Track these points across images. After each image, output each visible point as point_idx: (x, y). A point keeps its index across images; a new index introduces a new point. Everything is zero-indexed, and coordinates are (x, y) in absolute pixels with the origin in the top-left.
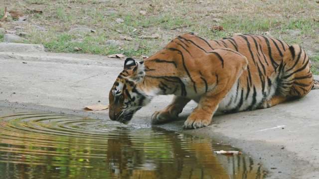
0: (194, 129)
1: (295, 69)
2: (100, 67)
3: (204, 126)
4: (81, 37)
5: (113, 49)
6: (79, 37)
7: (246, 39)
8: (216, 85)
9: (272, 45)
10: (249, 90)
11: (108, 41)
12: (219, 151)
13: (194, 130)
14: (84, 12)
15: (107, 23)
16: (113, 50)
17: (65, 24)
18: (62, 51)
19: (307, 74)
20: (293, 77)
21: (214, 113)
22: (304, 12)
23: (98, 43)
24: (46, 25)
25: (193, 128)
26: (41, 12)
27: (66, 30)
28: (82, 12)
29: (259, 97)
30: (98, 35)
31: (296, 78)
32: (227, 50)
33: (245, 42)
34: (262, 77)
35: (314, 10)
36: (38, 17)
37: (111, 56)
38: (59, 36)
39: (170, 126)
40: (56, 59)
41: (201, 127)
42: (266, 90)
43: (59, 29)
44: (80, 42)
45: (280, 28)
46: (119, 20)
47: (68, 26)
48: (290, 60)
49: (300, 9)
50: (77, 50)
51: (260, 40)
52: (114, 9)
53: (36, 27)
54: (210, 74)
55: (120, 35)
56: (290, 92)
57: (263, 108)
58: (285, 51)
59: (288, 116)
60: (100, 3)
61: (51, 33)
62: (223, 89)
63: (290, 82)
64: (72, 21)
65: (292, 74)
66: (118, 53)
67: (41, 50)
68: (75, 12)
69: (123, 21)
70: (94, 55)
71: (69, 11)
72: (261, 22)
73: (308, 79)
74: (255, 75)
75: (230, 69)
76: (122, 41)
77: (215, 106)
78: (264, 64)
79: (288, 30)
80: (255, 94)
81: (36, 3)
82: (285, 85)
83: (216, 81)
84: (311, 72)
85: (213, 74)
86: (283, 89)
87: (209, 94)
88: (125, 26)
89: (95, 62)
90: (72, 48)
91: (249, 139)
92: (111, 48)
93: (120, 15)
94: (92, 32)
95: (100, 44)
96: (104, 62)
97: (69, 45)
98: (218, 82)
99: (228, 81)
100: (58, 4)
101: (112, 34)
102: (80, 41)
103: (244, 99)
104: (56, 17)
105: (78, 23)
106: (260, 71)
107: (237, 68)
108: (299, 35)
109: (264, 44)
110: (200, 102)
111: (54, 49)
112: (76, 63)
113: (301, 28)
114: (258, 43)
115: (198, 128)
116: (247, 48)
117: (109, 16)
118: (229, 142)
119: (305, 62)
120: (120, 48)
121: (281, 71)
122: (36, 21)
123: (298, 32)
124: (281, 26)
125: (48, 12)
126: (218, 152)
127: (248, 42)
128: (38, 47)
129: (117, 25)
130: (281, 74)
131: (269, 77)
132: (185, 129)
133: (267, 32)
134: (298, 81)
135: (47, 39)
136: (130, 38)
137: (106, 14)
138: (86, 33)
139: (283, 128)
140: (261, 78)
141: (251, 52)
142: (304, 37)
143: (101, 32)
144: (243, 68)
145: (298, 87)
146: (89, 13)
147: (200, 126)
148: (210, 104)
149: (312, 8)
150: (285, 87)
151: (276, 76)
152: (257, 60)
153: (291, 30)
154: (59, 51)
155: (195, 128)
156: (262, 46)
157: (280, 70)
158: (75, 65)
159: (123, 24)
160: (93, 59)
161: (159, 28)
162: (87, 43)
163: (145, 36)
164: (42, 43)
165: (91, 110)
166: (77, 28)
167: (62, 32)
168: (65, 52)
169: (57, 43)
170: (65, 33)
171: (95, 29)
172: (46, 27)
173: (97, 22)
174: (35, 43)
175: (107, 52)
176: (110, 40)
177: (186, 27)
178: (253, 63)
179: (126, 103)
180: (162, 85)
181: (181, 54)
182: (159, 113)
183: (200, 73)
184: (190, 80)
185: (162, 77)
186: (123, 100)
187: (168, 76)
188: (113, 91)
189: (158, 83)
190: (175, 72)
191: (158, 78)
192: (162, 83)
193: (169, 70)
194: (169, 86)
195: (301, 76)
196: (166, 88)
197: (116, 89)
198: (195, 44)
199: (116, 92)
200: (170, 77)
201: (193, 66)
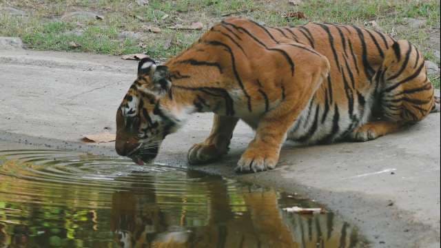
0: (253, 172)
1: (402, 77)
2: (109, 74)
3: (270, 169)
4: (81, 27)
5: (131, 45)
6: (78, 26)
7: (327, 29)
8: (282, 101)
9: (368, 40)
11: (123, 33)
12: (291, 207)
13: (253, 174)
15: (121, 6)
16: (131, 48)
17: (55, 5)
18: (49, 48)
20: (400, 88)
21: (281, 145)
23: (107, 37)
24: (26, 7)
25: (251, 171)
27: (57, 15)
29: (345, 123)
30: (108, 23)
31: (405, 91)
32: (300, 47)
33: (326, 35)
34: (349, 91)
37: (126, 57)
38: (47, 24)
40: (40, 61)
41: (265, 170)
42: (356, 112)
43: (47, 14)
44: (80, 34)
45: (394, 16)
46: (140, 1)
47: (60, 10)
48: (393, 62)
50: (74, 48)
51: (350, 32)
53: (11, 11)
54: (272, 85)
55: (141, 23)
57: (361, 140)
59: (402, 154)
61: (34, 20)
62: (292, 108)
63: (397, 98)
65: (397, 85)
66: (139, 53)
67: (16, 47)
69: (147, 2)
70: (99, 55)
72: (364, 6)
73: (425, 92)
74: (338, 86)
75: (304, 76)
76: (146, 34)
77: (281, 134)
78: (352, 71)
79: (405, 18)
80: (337, 117)
83: (281, 96)
84: (429, 81)
85: (277, 85)
86: (387, 109)
87: (270, 115)
88: (151, 9)
89: (100, 66)
90: (65, 43)
91: (338, 190)
92: (126, 45)
94: (98, 18)
95: (110, 37)
96: (115, 67)
97: (61, 38)
98: (284, 96)
99: (301, 95)
101: (129, 22)
102: (79, 33)
103: (319, 123)
105: (77, 5)
106: (346, 82)
107: (314, 75)
108: (423, 27)
109: (356, 39)
111: (38, 44)
112: (72, 67)
113: (427, 16)
114: (346, 37)
115: (259, 171)
116: (329, 44)
118: (307, 194)
119: (419, 65)
120: (141, 44)
121: (380, 79)
123: (421, 22)
124: (396, 13)
126: (289, 209)
127: (330, 35)
128: (12, 42)
129: (138, 9)
130: (380, 85)
131: (360, 92)
132: (239, 172)
133: (373, 22)
134: (409, 96)
135: (27, 29)
136: (157, 29)
138: (89, 21)
139: (392, 173)
140: (347, 92)
141: (334, 51)
142: (430, 29)
143: (111, 20)
144: (322, 75)
145: (410, 106)
147: (262, 167)
148: (273, 132)
150: (390, 106)
151: (372, 89)
152: (342, 63)
153: (411, 19)
154: (45, 49)
155: (255, 171)
156: (352, 41)
157: (377, 79)
158: (70, 70)
159: (146, 6)
160: (98, 62)
161: (203, 14)
162: (90, 35)
163: (181, 26)
164: (19, 36)
165: (92, 141)
166: (75, 13)
167: (51, 18)
168: (55, 50)
169: (43, 35)
170: (56, 19)
171: (103, 14)
172: (27, 10)
173: (106, 3)
174: (9, 36)
175: (120, 51)
176: (127, 32)
177: (245, 12)
178: (337, 69)
179: (143, 130)
180: (198, 101)
181: (230, 50)
182: (200, 146)
183: (257, 82)
184: (243, 94)
185: (201, 89)
186: (139, 124)
187: (210, 86)
188: (123, 109)
189: (194, 97)
190: (220, 81)
191: (194, 89)
192: (199, 97)
193: (211, 77)
194: (208, 103)
195: (414, 87)
196: (203, 105)
197: (128, 107)
198: (250, 35)
199: (127, 110)
200: (213, 89)
201: (249, 71)
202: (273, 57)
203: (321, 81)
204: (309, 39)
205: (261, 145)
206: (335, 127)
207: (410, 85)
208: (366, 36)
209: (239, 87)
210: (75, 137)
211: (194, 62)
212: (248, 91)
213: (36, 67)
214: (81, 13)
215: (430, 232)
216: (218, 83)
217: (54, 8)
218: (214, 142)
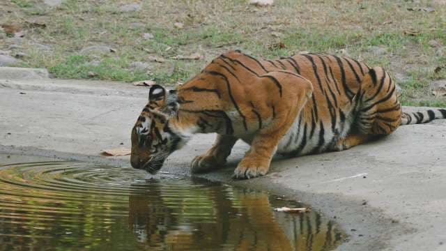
0: (247, 178)
1: (377, 99)
2: (123, 98)
3: (261, 175)
4: (98, 59)
5: (140, 74)
6: (94, 58)
7: (311, 59)
8: (273, 119)
9: (347, 68)
10: (314, 126)
11: (133, 63)
12: (281, 207)
13: (247, 180)
14: (101, 25)
15: (131, 40)
16: (140, 76)
17: (75, 41)
18: (72, 77)
19: (394, 106)
20: (374, 109)
21: (272, 156)
22: (391, 23)
23: (120, 67)
24: (51, 43)
25: (246, 178)
26: (44, 26)
27: (77, 49)
28: (97, 26)
29: (329, 136)
30: (120, 55)
31: (378, 111)
32: (286, 73)
33: (310, 64)
34: (332, 110)
35: (405, 21)
36: (40, 33)
37: (137, 83)
38: (69, 57)
39: (215, 176)
40: (64, 88)
41: (257, 177)
42: (337, 126)
43: (68, 49)
44: (97, 65)
45: (360, 44)
46: (147, 35)
47: (80, 44)
48: (370, 86)
49: (387, 18)
50: (92, 76)
51: (330, 61)
52: (141, 21)
53: (38, 46)
54: (264, 105)
55: (148, 55)
56: (372, 130)
58: (364, 75)
59: (372, 160)
60: (122, 13)
61: (58, 53)
62: (282, 124)
63: (371, 116)
64: (85, 37)
65: (372, 106)
66: (147, 79)
67: (43, 77)
68: (89, 25)
69: (152, 36)
70: (114, 83)
71: (81, 25)
72: (335, 36)
73: (395, 112)
74: (322, 106)
75: (291, 97)
76: (151, 63)
77: (272, 147)
78: (334, 93)
79: (370, 47)
80: (322, 132)
81: (38, 14)
82: (365, 121)
83: (272, 115)
84: (398, 102)
85: (268, 105)
86: (362, 125)
87: (263, 131)
88: (155, 43)
89: (115, 92)
90: (84, 73)
91: (320, 192)
92: (136, 73)
93: (149, 29)
94: (112, 51)
95: (122, 67)
96: (129, 92)
97: (81, 69)
98: (274, 115)
99: (289, 114)
100: (66, 15)
101: (138, 54)
102: (95, 64)
103: (308, 139)
104: (64, 33)
105: (94, 40)
106: (329, 102)
107: (299, 96)
108: (385, 54)
109: (336, 66)
110: (254, 142)
111: (62, 74)
112: (91, 93)
113: (388, 44)
114: (327, 66)
115: (252, 177)
117: (133, 30)
118: (293, 196)
120: (148, 72)
122: (38, 37)
123: (384, 49)
124: (362, 42)
125: (53, 25)
126: (279, 209)
127: (314, 64)
128: (40, 73)
129: (144, 42)
130: (358, 105)
131: (342, 110)
133: (343, 50)
134: (381, 115)
135: (52, 62)
136: (162, 59)
137: (131, 27)
138: (104, 53)
139: (365, 177)
140: (330, 111)
141: (318, 77)
142: (391, 55)
143: (123, 52)
145: (381, 123)
146: (107, 26)
147: (255, 174)
148: (266, 145)
149: (402, 18)
150: (364, 123)
152: (325, 87)
153: (374, 47)
154: (68, 78)
155: (249, 177)
156: (333, 69)
157: (356, 100)
158: (90, 95)
159: (152, 41)
160: (113, 88)
161: (200, 46)
162: (105, 66)
163: (182, 57)
164: (46, 67)
165: (111, 155)
166: (91, 47)
167: (71, 51)
168: (76, 79)
169: (66, 67)
170: (76, 53)
171: (116, 48)
172: (51, 45)
173: (118, 38)
174: (37, 67)
175: (131, 79)
176: (136, 62)
177: (235, 43)
178: (320, 91)
179: (154, 146)
180: (201, 122)
181: (226, 79)
182: (201, 158)
183: (251, 104)
184: (238, 114)
185: (202, 112)
186: (151, 141)
187: (210, 109)
188: (137, 128)
189: (196, 119)
190: (219, 104)
191: (196, 112)
192: (201, 118)
193: (211, 101)
194: (210, 123)
195: (386, 108)
196: (206, 125)
197: (141, 126)
198: (243, 66)
199: (141, 129)
200: (213, 111)
201: (243, 95)
202: (263, 82)
203: (306, 100)
204: (296, 68)
205: (255, 156)
206: (322, 140)
207: (383, 106)
208: (345, 63)
209: (235, 109)
210: (96, 152)
211: (195, 89)
212: (242, 112)
213: (61, 93)
214: (96, 47)
215: (399, 226)
216: (217, 106)
217: (74, 43)
218: (214, 154)
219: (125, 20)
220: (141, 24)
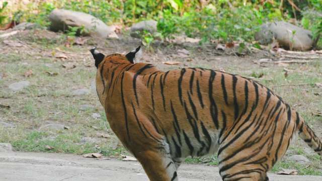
2: (75, 168)
4: (53, 135)
5: (89, 147)
6: (51, 134)
10: (178, 135)
11: (83, 138)
14: (56, 106)
15: (82, 119)
16: (89, 149)
17: (35, 120)
18: (31, 151)
22: (300, 105)
23: (72, 141)
24: (14, 121)
26: (9, 107)
27: (36, 126)
28: (54, 107)
30: (72, 132)
35: (312, 103)
36: (5, 113)
37: (87, 155)
38: (29, 133)
40: (25, 159)
43: (28, 126)
44: (52, 140)
46: (95, 115)
47: (38, 123)
49: (297, 102)
50: (49, 150)
52: (90, 103)
53: (3, 124)
55: (96, 131)
60: (74, 96)
61: (20, 130)
64: (43, 116)
66: (95, 152)
67: (7, 150)
68: (46, 106)
69: (99, 116)
70: (67, 155)
71: (39, 106)
76: (99, 139)
78: (196, 105)
81: (3, 97)
88: (102, 121)
89: (68, 162)
90: (43, 146)
92: (86, 147)
93: (97, 110)
94: (65, 128)
95: (74, 142)
96: (79, 163)
97: (40, 143)
100: (27, 98)
101: (87, 130)
102: (52, 139)
104: (26, 113)
105: (50, 119)
106: (188, 113)
111: (24, 148)
112: (48, 163)
114: (195, 78)
117: (84, 111)
120: (96, 146)
122: (3, 117)
125: (16, 107)
127: (182, 77)
128: (5, 146)
129: (93, 121)
135: (14, 137)
136: (108, 135)
137: (81, 108)
138: (59, 130)
143: (75, 129)
146: (61, 107)
154: (28, 151)
158: (47, 166)
159: (99, 119)
160: (66, 160)
162: (60, 141)
164: (10, 142)
166: (48, 125)
167: (31, 129)
168: (36, 152)
169: (27, 141)
170: (35, 130)
171: (69, 126)
172: (14, 123)
173: (71, 118)
174: (3, 142)
175: (82, 152)
176: (86, 138)
213: (22, 164)
214: (52, 125)
217: (34, 122)
219: (76, 102)
220: (90, 106)
